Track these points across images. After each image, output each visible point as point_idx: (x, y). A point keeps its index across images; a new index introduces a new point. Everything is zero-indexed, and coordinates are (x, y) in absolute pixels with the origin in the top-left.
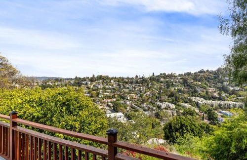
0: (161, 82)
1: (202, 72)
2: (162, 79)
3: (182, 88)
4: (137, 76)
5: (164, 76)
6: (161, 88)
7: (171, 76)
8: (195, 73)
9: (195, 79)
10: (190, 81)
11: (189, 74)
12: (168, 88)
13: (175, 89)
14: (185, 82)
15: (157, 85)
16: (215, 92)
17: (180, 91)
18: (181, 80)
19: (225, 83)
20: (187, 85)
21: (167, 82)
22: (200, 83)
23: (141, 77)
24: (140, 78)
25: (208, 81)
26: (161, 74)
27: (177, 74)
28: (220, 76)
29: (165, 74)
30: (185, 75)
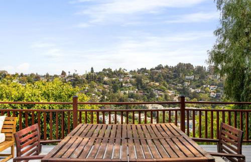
0: (105, 83)
1: (159, 68)
2: (106, 78)
3: (135, 91)
4: (63, 73)
5: (109, 73)
6: (104, 93)
7: (119, 73)
8: (151, 70)
9: (152, 79)
10: (145, 81)
11: (144, 70)
12: (115, 92)
13: (125, 93)
14: (138, 83)
15: (98, 88)
16: (175, 96)
17: (131, 96)
18: (133, 80)
19: (186, 84)
20: (142, 88)
21: (113, 82)
22: (157, 84)
23: (72, 74)
24: (70, 76)
25: (167, 81)
26: (104, 70)
27: (128, 71)
28: (181, 74)
29: (110, 70)
30: (139, 71)
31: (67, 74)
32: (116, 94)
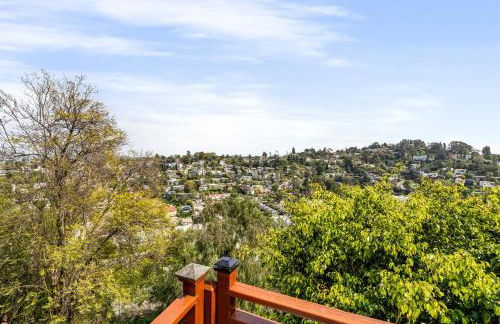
0: (308, 164)
1: (375, 146)
2: (308, 159)
3: (344, 174)
4: (265, 154)
5: (312, 153)
6: (307, 175)
7: (324, 153)
8: (364, 149)
9: (365, 160)
10: (356, 162)
11: (354, 150)
12: (319, 174)
13: (331, 176)
14: (347, 164)
15: (300, 170)
16: (399, 181)
17: (339, 179)
18: (341, 161)
19: (415, 166)
20: (352, 170)
21: (317, 164)
22: (373, 166)
23: (272, 155)
24: (270, 158)
25: (386, 163)
26: (307, 150)
27: (334, 151)
28: (406, 154)
29: (313, 150)
30: (348, 151)
31: (268, 156)
32: (321, 177)
